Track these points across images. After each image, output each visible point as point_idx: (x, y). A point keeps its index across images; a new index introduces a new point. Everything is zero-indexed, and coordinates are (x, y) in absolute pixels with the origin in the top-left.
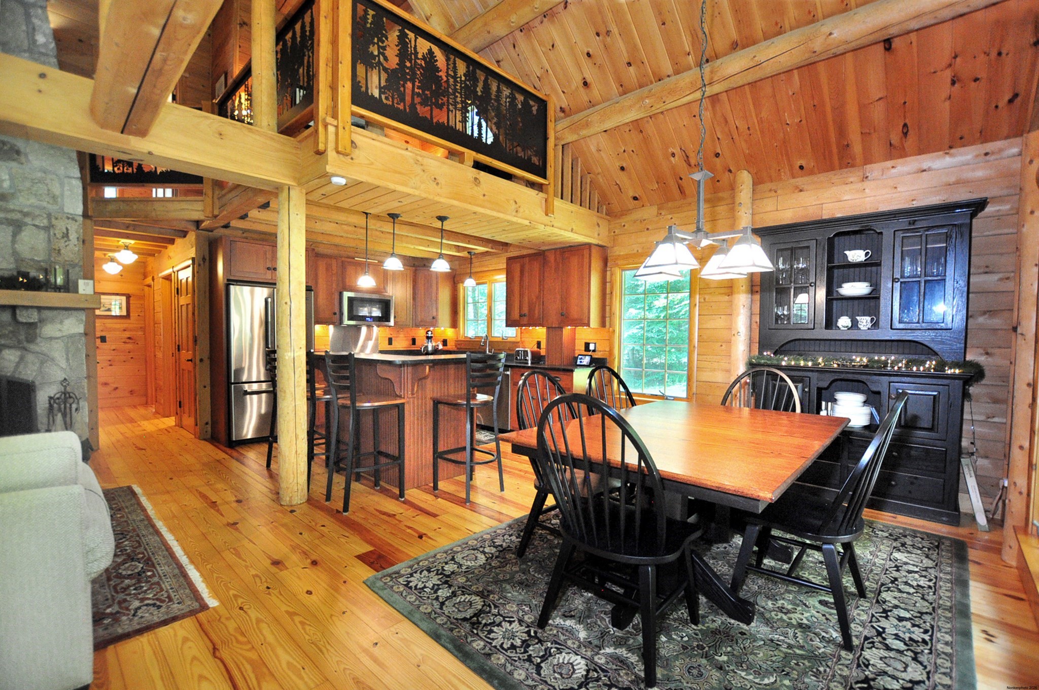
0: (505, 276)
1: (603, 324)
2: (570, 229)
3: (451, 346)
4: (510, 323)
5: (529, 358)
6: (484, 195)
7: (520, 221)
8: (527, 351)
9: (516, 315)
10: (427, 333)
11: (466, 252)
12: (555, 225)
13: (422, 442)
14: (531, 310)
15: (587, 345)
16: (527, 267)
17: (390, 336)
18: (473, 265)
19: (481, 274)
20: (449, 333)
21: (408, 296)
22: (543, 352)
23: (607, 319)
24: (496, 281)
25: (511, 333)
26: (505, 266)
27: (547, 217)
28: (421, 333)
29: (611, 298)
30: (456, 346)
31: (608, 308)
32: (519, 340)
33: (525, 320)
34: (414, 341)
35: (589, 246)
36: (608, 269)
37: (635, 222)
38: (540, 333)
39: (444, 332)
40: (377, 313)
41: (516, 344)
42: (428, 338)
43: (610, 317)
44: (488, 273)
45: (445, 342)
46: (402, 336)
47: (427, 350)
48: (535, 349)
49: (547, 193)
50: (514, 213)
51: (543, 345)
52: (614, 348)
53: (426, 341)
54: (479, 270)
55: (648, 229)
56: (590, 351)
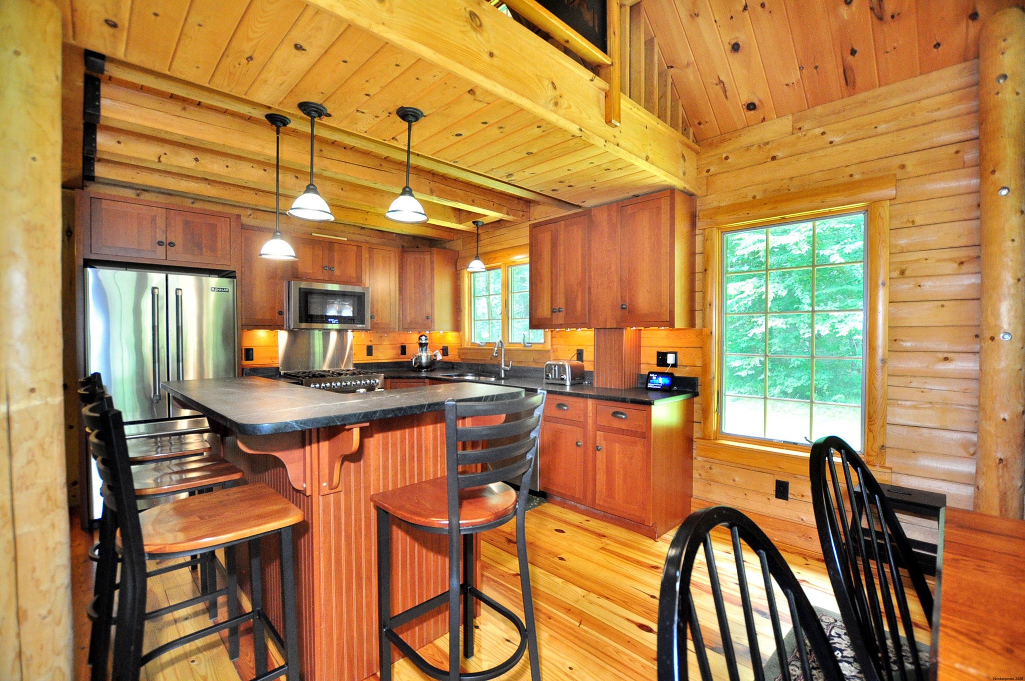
0: (528, 255)
1: (692, 323)
2: (644, 155)
3: (453, 357)
4: (535, 324)
5: (567, 377)
6: (491, 55)
7: (562, 123)
8: (563, 366)
9: (545, 311)
10: (420, 339)
11: (470, 223)
12: (621, 143)
13: (359, 587)
14: (570, 301)
15: (662, 358)
16: (562, 237)
17: (370, 344)
18: (480, 243)
19: (493, 256)
20: (451, 338)
21: (393, 287)
22: (588, 367)
23: (698, 315)
24: (515, 264)
25: (538, 336)
26: (527, 241)
27: (608, 128)
28: (412, 339)
29: (704, 280)
30: (459, 356)
31: (698, 296)
32: (548, 347)
33: (560, 318)
34: (403, 350)
35: (671, 191)
36: (697, 232)
37: (748, 148)
38: (584, 337)
39: (444, 336)
40: (348, 312)
41: (543, 353)
42: (421, 345)
43: (703, 310)
44: (502, 254)
45: (445, 351)
46: (386, 342)
47: (421, 363)
48: (576, 362)
49: (608, 79)
50: (551, 106)
51: (589, 355)
52: (710, 361)
53: (419, 349)
54: (489, 249)
55: (774, 158)
56: (668, 365)
